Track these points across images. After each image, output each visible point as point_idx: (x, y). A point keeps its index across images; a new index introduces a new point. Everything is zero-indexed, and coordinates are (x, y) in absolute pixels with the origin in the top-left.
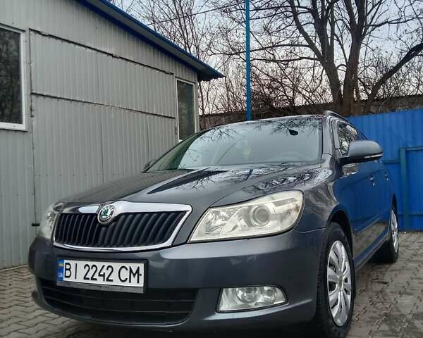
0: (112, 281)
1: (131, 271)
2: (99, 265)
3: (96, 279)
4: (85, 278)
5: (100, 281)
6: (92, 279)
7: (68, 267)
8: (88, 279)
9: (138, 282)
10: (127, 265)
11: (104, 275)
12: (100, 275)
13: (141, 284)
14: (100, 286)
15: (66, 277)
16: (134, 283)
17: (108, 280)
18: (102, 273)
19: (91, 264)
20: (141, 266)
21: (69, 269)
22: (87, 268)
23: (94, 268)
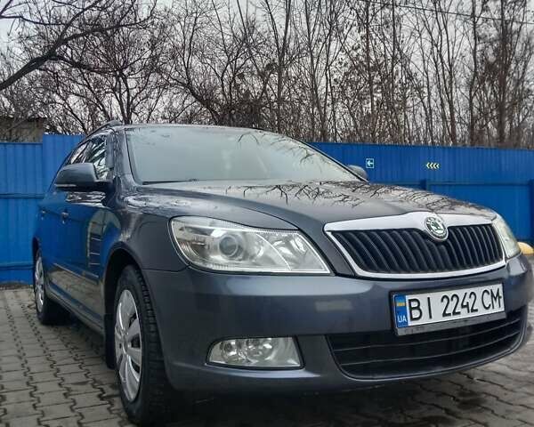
0: (476, 310)
1: (492, 295)
2: (460, 293)
3: (459, 313)
4: (445, 315)
5: (464, 314)
6: (454, 313)
7: (414, 305)
8: (449, 314)
10: (488, 288)
11: (467, 306)
12: (463, 306)
13: (503, 308)
14: (466, 320)
15: (412, 319)
17: (473, 311)
18: (465, 304)
19: (450, 294)
20: (500, 286)
21: (418, 308)
22: (445, 300)
23: (455, 299)
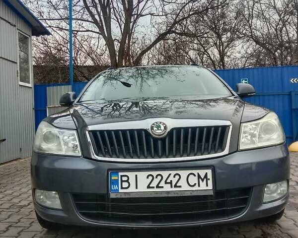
0: (180, 187)
1: (199, 177)
2: (165, 174)
3: (162, 187)
4: (149, 187)
5: (167, 188)
6: (158, 187)
7: (125, 179)
8: (153, 187)
9: (207, 185)
10: (195, 172)
11: (171, 183)
12: (166, 183)
13: (210, 187)
14: (168, 192)
15: (122, 188)
16: (203, 186)
17: (176, 186)
18: (169, 181)
19: (155, 173)
20: (209, 172)
21: (127, 181)
22: (150, 178)
23: (159, 178)
